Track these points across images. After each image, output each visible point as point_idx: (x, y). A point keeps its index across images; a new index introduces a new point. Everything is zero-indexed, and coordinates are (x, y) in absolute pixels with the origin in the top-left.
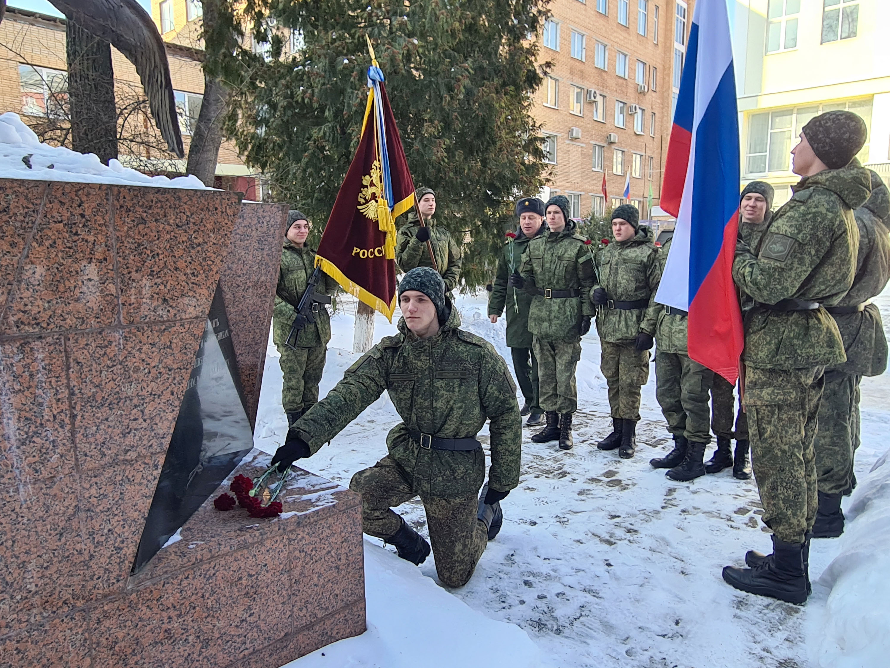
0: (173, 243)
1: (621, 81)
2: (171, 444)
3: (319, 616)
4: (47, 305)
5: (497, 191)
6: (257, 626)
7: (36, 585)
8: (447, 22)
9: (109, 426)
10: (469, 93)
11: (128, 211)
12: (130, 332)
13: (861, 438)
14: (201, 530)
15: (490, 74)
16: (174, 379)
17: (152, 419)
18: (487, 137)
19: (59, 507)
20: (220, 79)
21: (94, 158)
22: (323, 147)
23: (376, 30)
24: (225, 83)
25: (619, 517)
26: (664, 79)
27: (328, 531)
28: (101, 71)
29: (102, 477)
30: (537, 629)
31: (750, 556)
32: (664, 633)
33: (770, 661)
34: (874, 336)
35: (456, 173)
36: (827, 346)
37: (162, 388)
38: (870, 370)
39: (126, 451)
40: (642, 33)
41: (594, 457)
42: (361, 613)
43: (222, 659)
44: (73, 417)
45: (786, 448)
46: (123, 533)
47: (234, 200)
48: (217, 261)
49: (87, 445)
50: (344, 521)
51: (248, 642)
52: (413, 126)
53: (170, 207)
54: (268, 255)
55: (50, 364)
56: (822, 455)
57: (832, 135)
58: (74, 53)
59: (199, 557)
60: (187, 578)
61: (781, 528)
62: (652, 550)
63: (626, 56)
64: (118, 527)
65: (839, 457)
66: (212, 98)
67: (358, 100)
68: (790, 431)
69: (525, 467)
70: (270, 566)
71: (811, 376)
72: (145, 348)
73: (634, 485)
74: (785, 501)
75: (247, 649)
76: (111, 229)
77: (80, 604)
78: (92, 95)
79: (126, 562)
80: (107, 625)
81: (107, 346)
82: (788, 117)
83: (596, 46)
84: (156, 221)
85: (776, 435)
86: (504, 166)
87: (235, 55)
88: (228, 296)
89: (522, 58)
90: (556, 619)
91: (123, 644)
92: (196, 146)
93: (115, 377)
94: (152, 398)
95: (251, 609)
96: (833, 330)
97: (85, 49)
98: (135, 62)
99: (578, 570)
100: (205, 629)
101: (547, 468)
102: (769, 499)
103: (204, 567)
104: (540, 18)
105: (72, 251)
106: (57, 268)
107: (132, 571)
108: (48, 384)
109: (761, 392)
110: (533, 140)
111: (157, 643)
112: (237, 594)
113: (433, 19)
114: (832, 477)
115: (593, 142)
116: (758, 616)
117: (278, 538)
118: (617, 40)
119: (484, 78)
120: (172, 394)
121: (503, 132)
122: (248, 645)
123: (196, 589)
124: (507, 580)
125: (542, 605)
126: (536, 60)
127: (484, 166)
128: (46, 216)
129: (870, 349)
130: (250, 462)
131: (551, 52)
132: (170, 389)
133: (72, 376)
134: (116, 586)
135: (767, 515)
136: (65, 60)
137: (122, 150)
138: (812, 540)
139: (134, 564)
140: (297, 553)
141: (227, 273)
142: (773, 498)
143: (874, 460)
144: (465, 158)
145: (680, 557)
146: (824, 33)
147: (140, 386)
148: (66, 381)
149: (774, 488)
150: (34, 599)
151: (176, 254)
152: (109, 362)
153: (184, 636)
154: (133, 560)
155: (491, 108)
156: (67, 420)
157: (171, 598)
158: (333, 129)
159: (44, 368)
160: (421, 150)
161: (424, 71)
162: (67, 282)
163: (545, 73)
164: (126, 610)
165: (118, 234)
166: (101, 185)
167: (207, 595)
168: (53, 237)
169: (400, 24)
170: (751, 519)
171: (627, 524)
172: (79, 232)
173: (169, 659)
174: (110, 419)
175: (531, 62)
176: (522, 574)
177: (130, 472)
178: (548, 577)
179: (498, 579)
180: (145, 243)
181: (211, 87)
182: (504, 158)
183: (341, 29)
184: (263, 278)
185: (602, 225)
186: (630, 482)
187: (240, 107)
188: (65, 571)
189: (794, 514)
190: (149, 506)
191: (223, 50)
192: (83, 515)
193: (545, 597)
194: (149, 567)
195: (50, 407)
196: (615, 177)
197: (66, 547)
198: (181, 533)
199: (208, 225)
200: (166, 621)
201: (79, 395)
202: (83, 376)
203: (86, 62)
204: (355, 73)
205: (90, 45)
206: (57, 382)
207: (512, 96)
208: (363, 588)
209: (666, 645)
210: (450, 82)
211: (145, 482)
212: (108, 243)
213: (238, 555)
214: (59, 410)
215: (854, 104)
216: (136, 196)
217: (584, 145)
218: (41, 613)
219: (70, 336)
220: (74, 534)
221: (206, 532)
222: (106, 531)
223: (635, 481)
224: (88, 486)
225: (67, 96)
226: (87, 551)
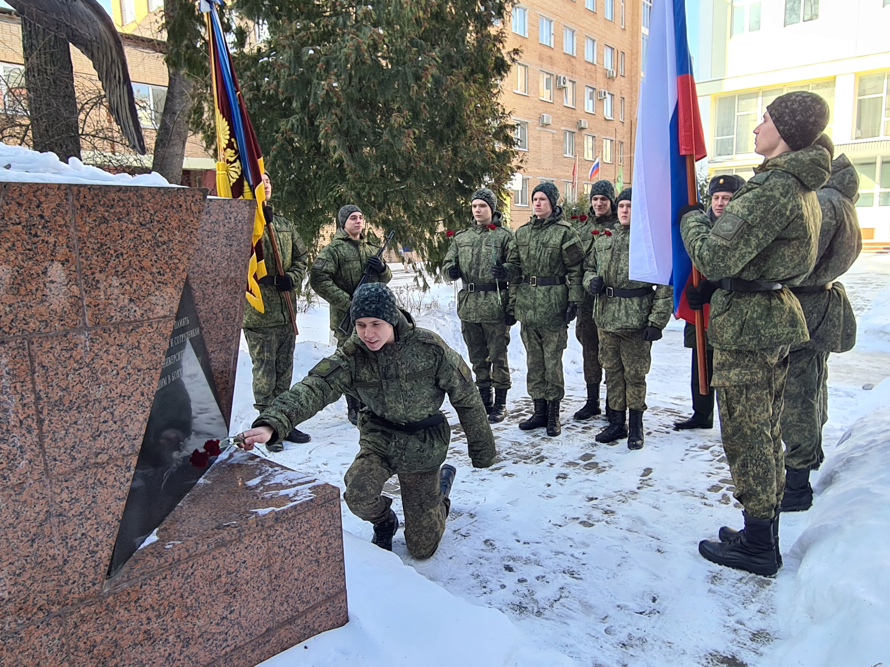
0: (138, 242)
1: (589, 66)
2: (142, 445)
3: (301, 610)
4: (8, 309)
5: (468, 180)
6: (238, 623)
7: (9, 593)
8: (411, 10)
9: (78, 430)
10: (437, 81)
11: (89, 210)
12: (96, 334)
13: (828, 414)
14: (178, 530)
15: (458, 63)
16: (144, 379)
17: (122, 420)
18: (457, 125)
19: (30, 514)
20: (183, 71)
21: (52, 157)
22: (293, 140)
23: (341, 20)
24: (189, 75)
25: (596, 499)
26: (632, 63)
27: (307, 525)
28: (59, 65)
29: (73, 481)
30: (518, 612)
31: (724, 532)
32: (642, 611)
33: (743, 633)
34: (842, 313)
35: (426, 163)
36: (790, 326)
37: (131, 389)
38: (840, 346)
39: (97, 455)
40: (609, 18)
41: (571, 442)
42: (343, 605)
43: (204, 657)
44: (41, 422)
45: (755, 426)
46: (97, 536)
47: (199, 196)
48: (184, 259)
49: (56, 450)
50: (322, 515)
51: (229, 639)
52: (382, 116)
53: (133, 205)
54: (237, 251)
55: (13, 369)
56: (790, 431)
57: (798, 118)
58: (31, 47)
59: (176, 557)
60: (165, 578)
61: (750, 504)
62: (629, 530)
63: (594, 41)
64: (92, 531)
65: (806, 434)
66: (177, 90)
67: (325, 91)
68: (759, 410)
69: (504, 454)
70: (249, 563)
71: (775, 356)
72: (112, 349)
73: (611, 467)
74: (755, 477)
75: (228, 646)
76: (72, 230)
77: (55, 609)
78: (51, 90)
79: (101, 565)
80: (84, 629)
81: (72, 349)
82: (754, 100)
83: (564, 31)
84: (119, 220)
85: (745, 415)
86: (475, 155)
87: (198, 46)
88: (197, 294)
89: (490, 46)
90: (536, 602)
91: (101, 647)
92: (162, 140)
93: (82, 380)
94: (121, 399)
95: (231, 607)
96: (796, 309)
97: (42, 43)
98: (92, 57)
99: (557, 553)
100: (185, 628)
101: (525, 454)
102: (739, 476)
103: (182, 566)
104: (506, 5)
105: (32, 253)
106: (18, 271)
107: (109, 573)
108: (12, 389)
109: (729, 372)
110: (503, 128)
111: (136, 645)
112: (217, 592)
113: (398, 7)
114: (800, 452)
115: (563, 128)
116: (732, 589)
117: (256, 534)
118: (586, 25)
119: (452, 67)
120: (142, 395)
121: (473, 120)
122: (229, 642)
123: (174, 589)
124: (488, 566)
125: (523, 588)
126: (503, 47)
127: (455, 155)
128: (3, 218)
129: (840, 325)
130: (227, 460)
131: (519, 39)
132: (140, 389)
133: (38, 380)
134: (92, 590)
135: (737, 492)
136: (22, 54)
137: (85, 146)
138: (782, 514)
139: (110, 567)
140: (276, 549)
141: (195, 270)
142: (744, 475)
143: (840, 434)
144: (436, 147)
145: (656, 536)
146: (788, 15)
147: (108, 388)
148: (31, 386)
149: (744, 465)
150: (8, 607)
151: (141, 253)
152: (75, 365)
153: (164, 637)
154: (108, 563)
155: (460, 96)
156: (34, 425)
157: (149, 600)
158: (301, 120)
159: (8, 374)
160: (391, 140)
161: (391, 60)
162: (28, 285)
163: (513, 60)
164: (103, 613)
165: (80, 234)
166: (60, 185)
167: (186, 594)
168: (12, 240)
169: (365, 14)
170: (724, 495)
171: (604, 506)
172: (39, 234)
173: (150, 660)
174: (79, 422)
175: (499, 50)
176: (503, 559)
177: (101, 475)
178: (527, 562)
179: (479, 565)
180: (108, 243)
181: (175, 80)
182: (474, 147)
183: (306, 19)
184: (233, 275)
185: (575, 211)
186: (606, 464)
187: (206, 99)
188: (38, 577)
189: (764, 490)
190: (122, 508)
191: (186, 42)
192: (54, 520)
193: (525, 581)
194: (125, 569)
195: (16, 413)
196: (586, 163)
197: (39, 553)
198: (157, 534)
199: (173, 223)
200: (145, 621)
201: (45, 399)
202: (49, 380)
203: (43, 56)
204: (321, 63)
205: (46, 39)
206: (22, 386)
207: (480, 84)
208: (344, 580)
209: (644, 621)
210: (417, 71)
211: (118, 484)
212: (69, 244)
213: (216, 553)
214: (25, 416)
215: (818, 86)
216: (97, 195)
217: (555, 132)
218: (16, 621)
219: (34, 340)
220: (46, 539)
221: (183, 532)
222: (79, 535)
223: (611, 464)
224: (59, 491)
225: (24, 92)
226: (61, 556)
